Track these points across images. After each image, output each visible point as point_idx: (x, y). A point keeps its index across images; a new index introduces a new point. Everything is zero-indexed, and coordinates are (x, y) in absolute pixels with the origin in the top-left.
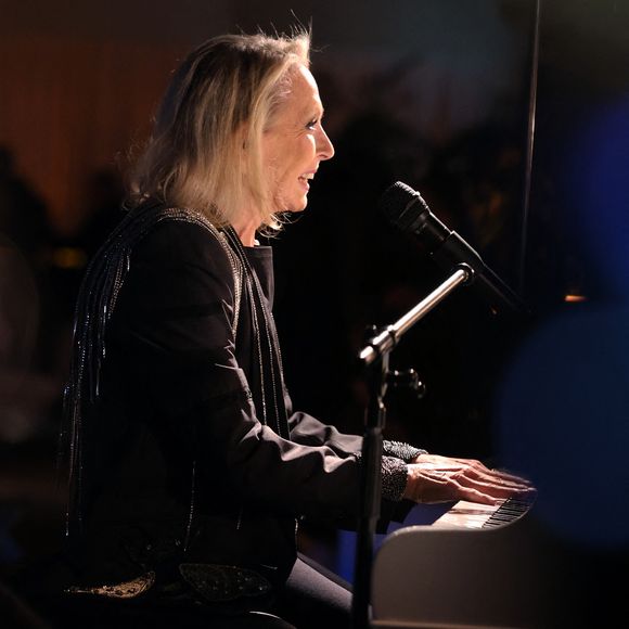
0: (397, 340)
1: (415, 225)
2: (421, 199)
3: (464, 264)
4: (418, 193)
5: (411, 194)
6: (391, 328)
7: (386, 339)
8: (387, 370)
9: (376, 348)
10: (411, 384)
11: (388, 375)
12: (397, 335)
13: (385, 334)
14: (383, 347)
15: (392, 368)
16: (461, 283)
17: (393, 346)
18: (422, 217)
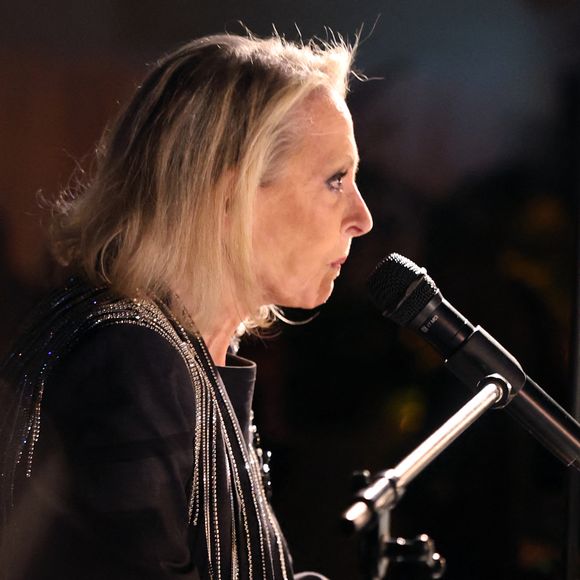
0: (401, 492)
1: (421, 318)
2: (429, 279)
3: (496, 376)
4: (423, 271)
5: (412, 272)
6: (389, 474)
7: (385, 490)
8: (386, 538)
9: (370, 504)
10: (423, 558)
11: (389, 544)
12: (400, 484)
13: (381, 484)
14: (380, 503)
15: (394, 534)
16: (493, 405)
17: (393, 502)
18: (431, 306)
